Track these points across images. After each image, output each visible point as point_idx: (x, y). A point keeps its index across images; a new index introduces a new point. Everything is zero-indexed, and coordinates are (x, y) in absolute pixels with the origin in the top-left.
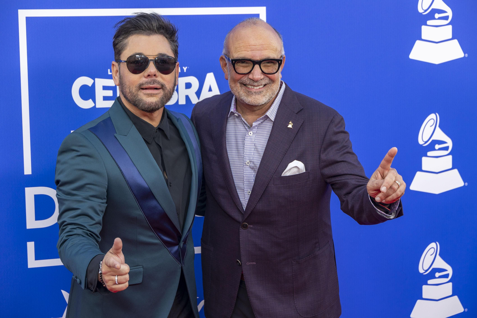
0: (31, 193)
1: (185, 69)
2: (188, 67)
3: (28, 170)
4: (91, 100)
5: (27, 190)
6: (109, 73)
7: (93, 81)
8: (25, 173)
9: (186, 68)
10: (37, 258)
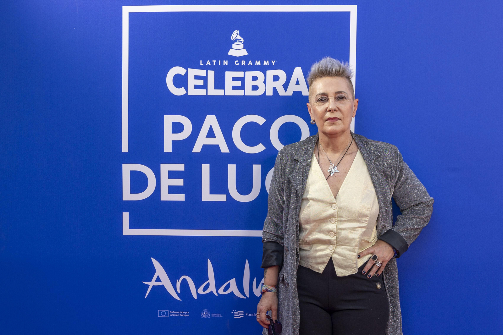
0: (127, 169)
1: (273, 62)
2: (277, 61)
3: (125, 148)
4: (183, 88)
5: (124, 166)
6: (201, 64)
7: (186, 71)
8: (123, 151)
9: (275, 61)
10: (131, 227)
